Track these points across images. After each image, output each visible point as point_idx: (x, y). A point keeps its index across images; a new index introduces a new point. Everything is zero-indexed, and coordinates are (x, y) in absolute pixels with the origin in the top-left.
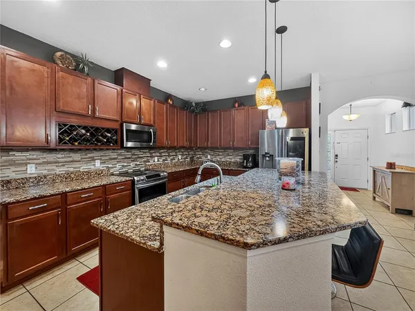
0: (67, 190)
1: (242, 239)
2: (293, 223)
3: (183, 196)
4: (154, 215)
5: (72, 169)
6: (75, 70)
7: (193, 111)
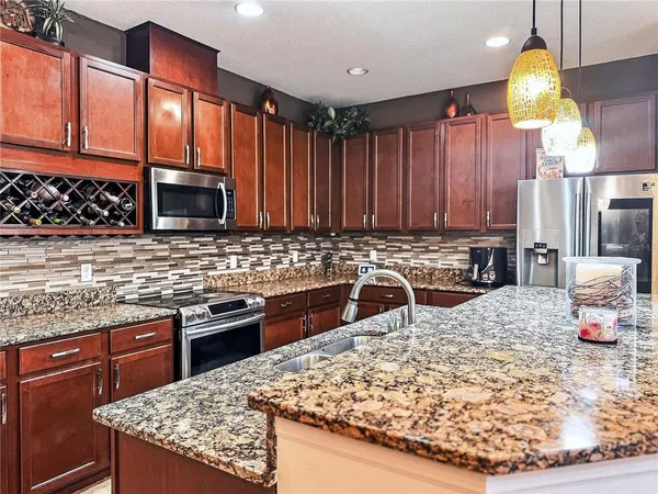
0: (21, 337)
1: (473, 451)
2: (606, 420)
3: (312, 356)
4: (253, 394)
5: (24, 288)
6: (33, 34)
7: (331, 132)
